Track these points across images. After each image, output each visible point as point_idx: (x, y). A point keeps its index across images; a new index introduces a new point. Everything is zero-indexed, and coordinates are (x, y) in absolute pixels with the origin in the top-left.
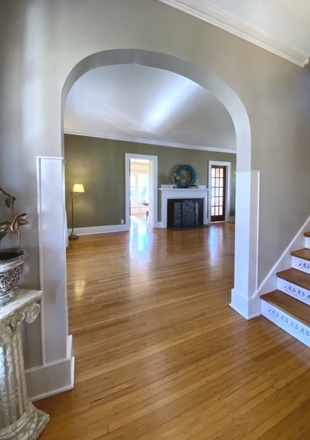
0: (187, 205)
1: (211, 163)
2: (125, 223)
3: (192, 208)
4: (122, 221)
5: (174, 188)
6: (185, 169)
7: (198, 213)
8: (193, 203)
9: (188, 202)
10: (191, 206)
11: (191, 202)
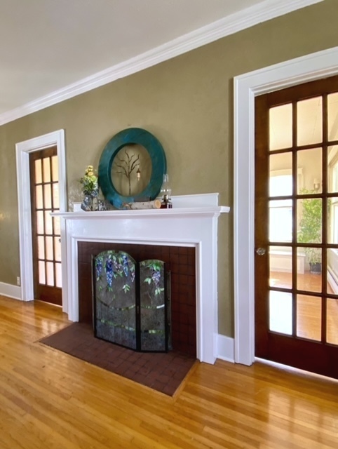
0: (110, 266)
5: (84, 208)
7: (163, 306)
8: (129, 261)
9: (114, 258)
10: (123, 273)
11: (125, 257)
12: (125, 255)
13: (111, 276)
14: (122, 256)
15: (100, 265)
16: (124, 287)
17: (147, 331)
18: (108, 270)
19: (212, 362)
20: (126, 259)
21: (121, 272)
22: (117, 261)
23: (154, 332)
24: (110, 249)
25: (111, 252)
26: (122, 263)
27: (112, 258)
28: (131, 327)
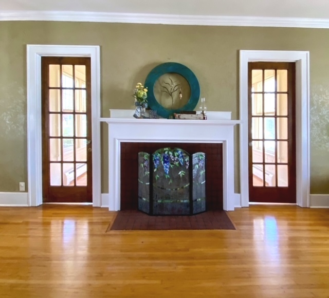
0: (167, 159)
1: (247, 56)
2: (26, 190)
3: (180, 167)
4: (22, 184)
5: (135, 116)
6: (172, 73)
7: (205, 182)
8: (184, 154)
9: (170, 153)
10: (179, 163)
11: (180, 152)
12: (180, 151)
13: (168, 166)
14: (177, 151)
15: (157, 159)
16: (180, 172)
17: (196, 200)
18: (165, 162)
19: (233, 210)
20: (181, 153)
21: (177, 163)
22: (174, 155)
23: (200, 200)
24: (166, 147)
25: (167, 149)
26: (178, 156)
27: (168, 153)
28: (186, 199)
